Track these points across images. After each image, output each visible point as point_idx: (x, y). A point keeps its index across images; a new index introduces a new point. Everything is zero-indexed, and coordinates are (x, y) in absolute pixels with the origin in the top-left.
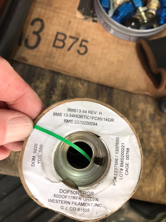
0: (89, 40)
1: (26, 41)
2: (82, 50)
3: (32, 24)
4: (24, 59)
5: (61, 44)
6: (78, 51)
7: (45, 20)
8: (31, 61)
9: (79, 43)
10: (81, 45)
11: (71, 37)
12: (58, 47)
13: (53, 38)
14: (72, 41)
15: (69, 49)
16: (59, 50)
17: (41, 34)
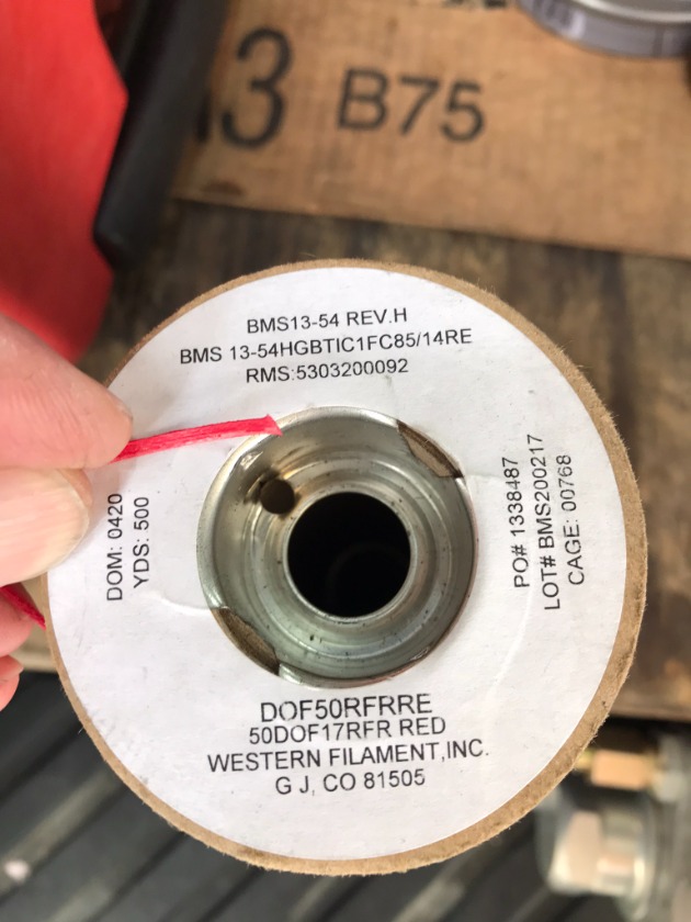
0: (484, 78)
1: (228, 121)
2: (463, 122)
3: (244, 51)
4: (230, 188)
5: (370, 112)
6: (447, 131)
7: (291, 32)
8: (256, 194)
9: (442, 97)
10: (453, 106)
11: (407, 80)
12: (359, 126)
13: (335, 96)
14: (411, 94)
15: (407, 126)
16: (366, 136)
17: (283, 86)
